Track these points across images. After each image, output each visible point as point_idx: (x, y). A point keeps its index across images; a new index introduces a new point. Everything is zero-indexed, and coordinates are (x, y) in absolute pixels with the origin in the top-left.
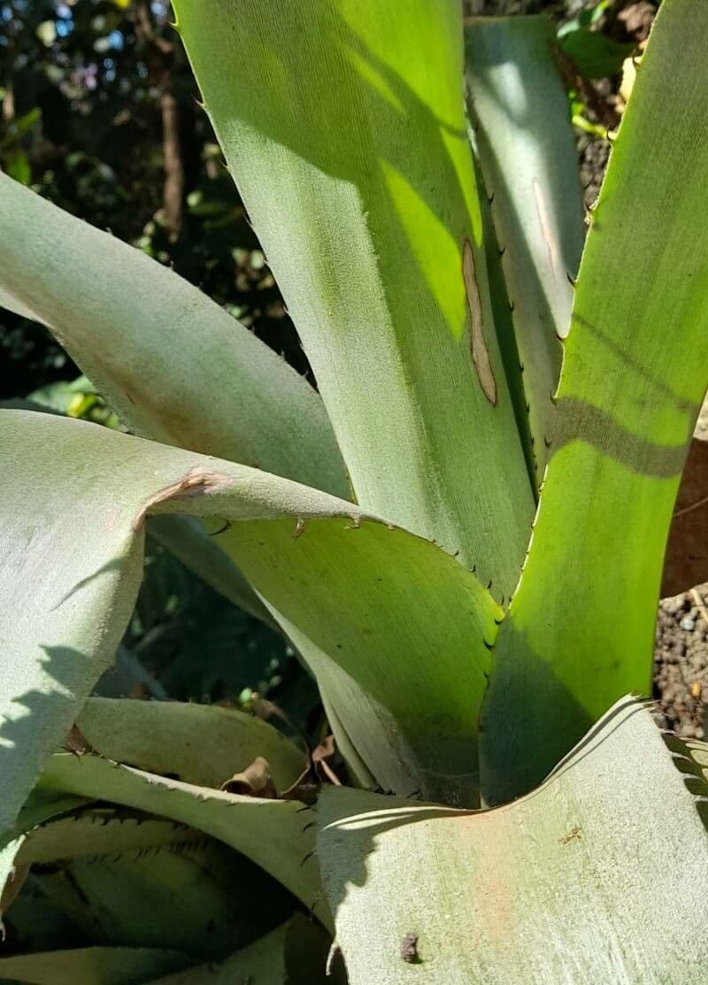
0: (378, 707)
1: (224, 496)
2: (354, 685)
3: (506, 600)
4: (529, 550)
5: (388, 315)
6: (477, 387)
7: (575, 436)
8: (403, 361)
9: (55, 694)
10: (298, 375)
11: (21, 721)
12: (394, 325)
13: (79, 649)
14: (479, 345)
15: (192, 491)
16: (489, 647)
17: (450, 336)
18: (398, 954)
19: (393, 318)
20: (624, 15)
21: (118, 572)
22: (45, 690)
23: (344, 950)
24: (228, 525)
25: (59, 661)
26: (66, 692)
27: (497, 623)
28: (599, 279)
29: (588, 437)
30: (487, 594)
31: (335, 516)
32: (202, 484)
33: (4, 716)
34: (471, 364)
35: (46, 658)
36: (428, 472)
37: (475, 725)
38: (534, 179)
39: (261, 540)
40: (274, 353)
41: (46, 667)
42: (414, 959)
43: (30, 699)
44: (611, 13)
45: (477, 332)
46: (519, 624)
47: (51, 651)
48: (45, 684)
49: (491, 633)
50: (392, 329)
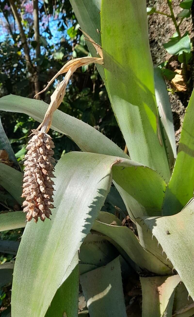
0: (142, 206)
1: (124, 163)
2: (137, 202)
3: (168, 183)
4: (173, 172)
5: (143, 130)
6: (159, 143)
7: (181, 150)
8: (146, 139)
9: (101, 197)
10: (115, 144)
11: (96, 202)
12: (144, 132)
13: (104, 189)
14: (159, 135)
15: (119, 162)
16: (164, 192)
17: (154, 133)
18: (166, 234)
19: (144, 130)
20: (171, 64)
21: (109, 176)
22: (100, 196)
23: (155, 236)
24: (124, 168)
25: (101, 191)
26: (103, 196)
27: (166, 187)
28: (187, 121)
29: (183, 150)
30: (164, 181)
31: (141, 166)
32: (120, 161)
33: (93, 201)
34: (158, 139)
35: (98, 191)
36: (150, 160)
37: (161, 208)
38: (159, 102)
39: (121, 174)
40: (110, 140)
41: (99, 192)
42: (169, 234)
43: (97, 198)
44: (168, 63)
45: (159, 132)
46: (170, 187)
47: (99, 190)
48: (99, 195)
49: (164, 189)
50: (144, 133)
